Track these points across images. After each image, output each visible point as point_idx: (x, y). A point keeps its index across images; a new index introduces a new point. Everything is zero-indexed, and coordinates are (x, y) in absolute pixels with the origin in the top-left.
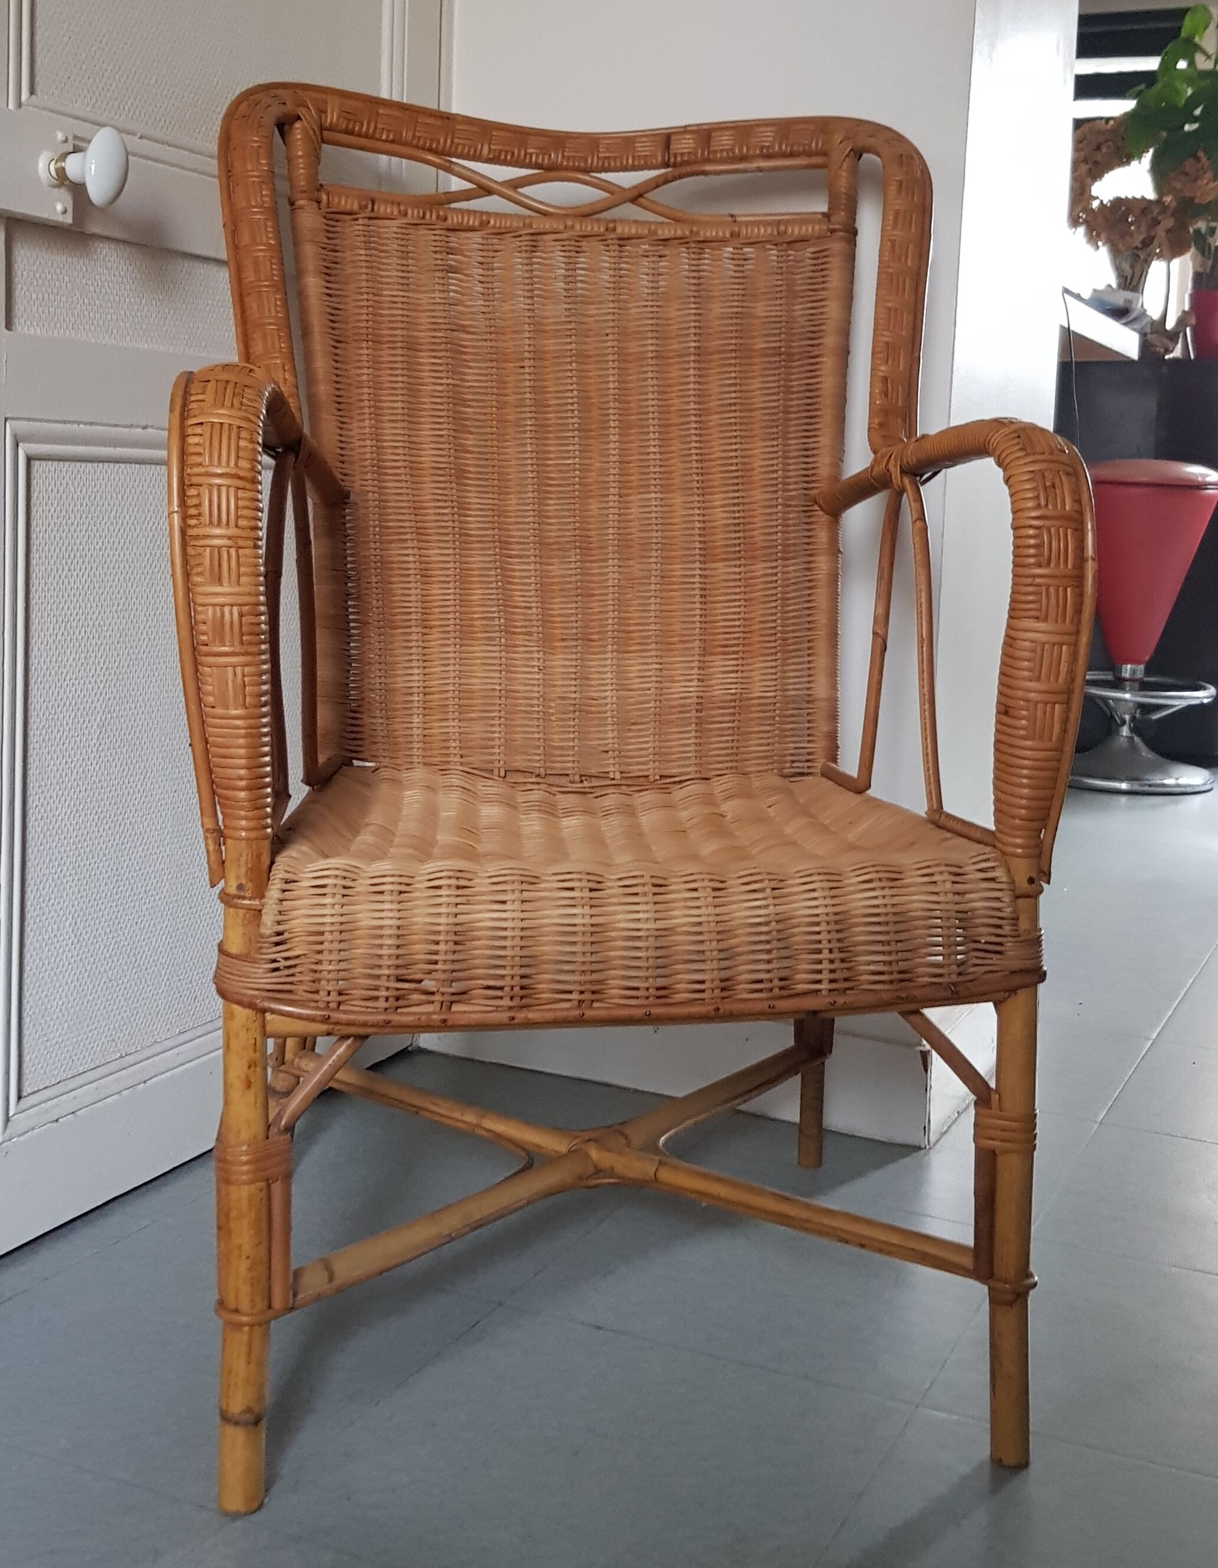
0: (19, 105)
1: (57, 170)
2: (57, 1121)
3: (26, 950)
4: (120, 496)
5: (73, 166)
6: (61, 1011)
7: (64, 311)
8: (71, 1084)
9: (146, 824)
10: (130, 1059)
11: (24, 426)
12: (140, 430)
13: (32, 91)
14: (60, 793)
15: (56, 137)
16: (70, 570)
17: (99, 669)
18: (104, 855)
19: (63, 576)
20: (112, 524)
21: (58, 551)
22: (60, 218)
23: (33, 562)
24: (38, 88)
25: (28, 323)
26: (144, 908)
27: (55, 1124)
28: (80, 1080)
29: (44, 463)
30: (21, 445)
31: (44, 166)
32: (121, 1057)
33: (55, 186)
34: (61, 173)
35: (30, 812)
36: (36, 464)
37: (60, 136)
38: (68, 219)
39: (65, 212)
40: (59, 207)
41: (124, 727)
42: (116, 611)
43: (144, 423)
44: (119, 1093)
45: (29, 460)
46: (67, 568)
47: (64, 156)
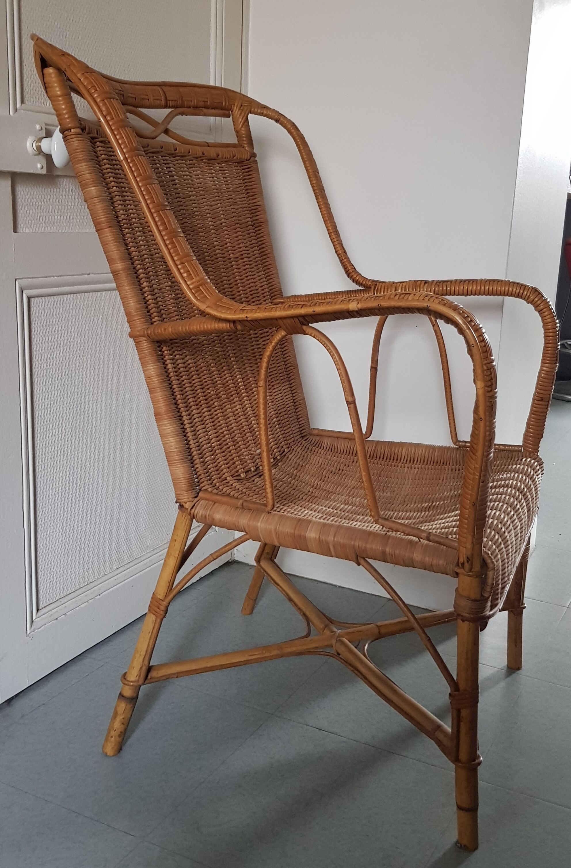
0: (16, 110)
1: (37, 147)
2: (57, 619)
3: (38, 540)
4: (77, 311)
5: (45, 145)
6: (57, 567)
7: (44, 217)
8: (63, 601)
9: (96, 472)
10: (92, 585)
11: (25, 282)
12: (86, 276)
13: (22, 102)
14: (52, 463)
15: (36, 128)
16: (52, 352)
17: (69, 399)
18: (76, 490)
19: (49, 355)
20: (73, 325)
21: (46, 343)
22: (40, 172)
23: (33, 350)
24: (26, 99)
25: (25, 226)
26: (97, 513)
27: (56, 621)
28: (67, 598)
29: (37, 299)
30: (24, 291)
31: (30, 145)
32: (88, 584)
33: (36, 155)
34: (39, 148)
35: (38, 474)
36: (33, 300)
37: (38, 127)
38: (44, 172)
39: (42, 168)
40: (39, 166)
41: (84, 427)
42: (77, 369)
43: (88, 273)
44: (87, 602)
45: (29, 299)
46: (51, 351)
47: (40, 140)
